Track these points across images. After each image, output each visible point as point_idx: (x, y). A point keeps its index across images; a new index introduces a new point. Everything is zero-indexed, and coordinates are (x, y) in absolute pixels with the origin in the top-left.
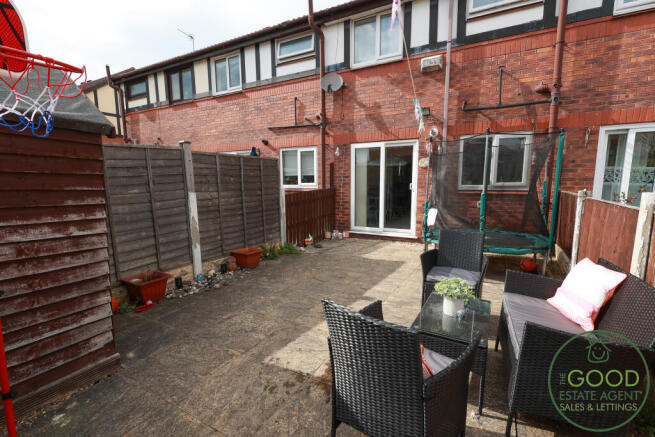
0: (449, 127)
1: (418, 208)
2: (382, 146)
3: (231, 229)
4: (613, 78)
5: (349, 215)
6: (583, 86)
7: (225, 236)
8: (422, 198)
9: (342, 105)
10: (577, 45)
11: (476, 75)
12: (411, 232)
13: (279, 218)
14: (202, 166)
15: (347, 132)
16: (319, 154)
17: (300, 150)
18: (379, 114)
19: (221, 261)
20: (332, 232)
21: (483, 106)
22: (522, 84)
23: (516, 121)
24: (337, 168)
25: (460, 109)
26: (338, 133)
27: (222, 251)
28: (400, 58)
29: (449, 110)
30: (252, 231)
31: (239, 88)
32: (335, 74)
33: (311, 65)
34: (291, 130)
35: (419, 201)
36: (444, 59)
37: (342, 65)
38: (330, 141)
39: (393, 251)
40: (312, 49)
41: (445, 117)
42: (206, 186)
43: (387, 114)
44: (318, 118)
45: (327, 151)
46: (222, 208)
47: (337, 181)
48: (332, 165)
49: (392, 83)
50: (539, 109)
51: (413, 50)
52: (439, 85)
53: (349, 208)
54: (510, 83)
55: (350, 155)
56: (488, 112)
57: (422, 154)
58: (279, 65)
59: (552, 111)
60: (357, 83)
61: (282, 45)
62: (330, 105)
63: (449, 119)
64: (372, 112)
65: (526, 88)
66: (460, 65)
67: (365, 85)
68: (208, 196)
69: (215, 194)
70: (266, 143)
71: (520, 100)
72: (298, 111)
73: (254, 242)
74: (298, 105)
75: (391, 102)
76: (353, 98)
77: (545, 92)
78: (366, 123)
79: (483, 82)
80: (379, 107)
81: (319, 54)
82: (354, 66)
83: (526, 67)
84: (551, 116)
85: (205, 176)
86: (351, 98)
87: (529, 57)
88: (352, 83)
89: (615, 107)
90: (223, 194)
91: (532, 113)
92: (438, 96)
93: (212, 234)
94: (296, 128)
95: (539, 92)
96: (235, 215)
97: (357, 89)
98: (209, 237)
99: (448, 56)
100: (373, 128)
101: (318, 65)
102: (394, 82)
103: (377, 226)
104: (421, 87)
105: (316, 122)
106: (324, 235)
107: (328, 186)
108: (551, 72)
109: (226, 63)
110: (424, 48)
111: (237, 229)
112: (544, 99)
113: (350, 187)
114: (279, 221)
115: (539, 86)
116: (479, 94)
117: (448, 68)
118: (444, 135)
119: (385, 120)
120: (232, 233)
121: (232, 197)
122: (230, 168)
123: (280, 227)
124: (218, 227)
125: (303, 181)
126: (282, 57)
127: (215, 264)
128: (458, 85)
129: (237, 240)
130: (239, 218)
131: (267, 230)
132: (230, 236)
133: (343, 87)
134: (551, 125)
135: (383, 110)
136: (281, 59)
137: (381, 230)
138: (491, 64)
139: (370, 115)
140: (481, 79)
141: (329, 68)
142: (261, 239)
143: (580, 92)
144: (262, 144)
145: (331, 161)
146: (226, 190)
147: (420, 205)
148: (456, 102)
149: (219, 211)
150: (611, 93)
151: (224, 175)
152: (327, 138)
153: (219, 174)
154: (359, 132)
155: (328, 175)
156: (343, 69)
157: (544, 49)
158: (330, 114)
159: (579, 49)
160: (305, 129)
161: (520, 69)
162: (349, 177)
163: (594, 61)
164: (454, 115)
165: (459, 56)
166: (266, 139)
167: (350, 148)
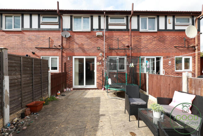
0: (105, 53)
1: (97, 78)
2: (84, 58)
3: (27, 94)
4: (141, 45)
5: (72, 82)
6: (135, 46)
7: (23, 98)
8: (98, 75)
9: (69, 43)
10: (134, 36)
11: (112, 40)
12: (95, 86)
13: (48, 85)
14: (13, 61)
15: (71, 52)
16: (59, 59)
17: (50, 57)
18: (83, 47)
19: (20, 111)
20: (66, 89)
21: (114, 48)
22: (123, 44)
23: (122, 53)
24: (67, 64)
25: (108, 48)
26: (68, 52)
27: (21, 106)
28: (90, 31)
29: (105, 48)
30: (37, 93)
31: (20, 29)
32: (66, 31)
33: (57, 27)
34: (47, 49)
35: (97, 76)
36: (103, 34)
37: (69, 29)
38: (64, 55)
39: (93, 93)
40: (57, 21)
41: (104, 50)
42: (14, 72)
43: (86, 47)
44: (60, 46)
45: (63, 58)
46: (23, 83)
47: (67, 69)
48: (65, 63)
49: (87, 38)
50: (127, 51)
51: (94, 29)
52: (102, 41)
53: (72, 79)
54: (120, 43)
55: (72, 60)
56: (115, 50)
57: (98, 61)
58: (42, 24)
59: (130, 51)
60: (75, 36)
61: (43, 17)
62: (64, 42)
63: (105, 51)
64: (80, 46)
65: (124, 45)
66: (107, 36)
67: (78, 37)
68: (15, 77)
69: (19, 76)
70: (34, 53)
71: (123, 48)
72: (50, 43)
73: (37, 98)
74: (50, 40)
75: (87, 44)
76: (74, 41)
77: (128, 47)
78: (78, 50)
79: (114, 42)
80: (83, 45)
81: (60, 24)
82: (74, 30)
83: (124, 40)
84: (130, 53)
85: (14, 67)
86: (73, 40)
87: (124, 37)
88: (73, 36)
89: (142, 52)
90: (23, 76)
91: (125, 51)
92: (102, 44)
93: (16, 97)
94: (49, 49)
95: (127, 46)
96: (28, 86)
97: (75, 38)
98: (14, 100)
99: (104, 33)
100: (81, 51)
101: (60, 27)
102: (88, 38)
103: (83, 85)
104: (97, 41)
105: (59, 47)
106: (63, 90)
107: (64, 71)
108: (129, 42)
109: (13, 18)
110: (97, 29)
111: (29, 93)
112: (128, 48)
113: (72, 71)
114: (48, 87)
115: (127, 45)
116: (113, 45)
117: (104, 36)
118: (104, 55)
119: (85, 49)
120: (26, 95)
121: (28, 77)
122: (27, 63)
123: (48, 89)
124: (20, 93)
125: (52, 69)
126: (43, 21)
127: (17, 114)
128: (107, 42)
129: (29, 99)
130: (31, 87)
131: (43, 91)
132: (26, 97)
133: (70, 37)
134: (130, 55)
135: (84, 46)
136: (42, 22)
137: (85, 86)
138: (115, 37)
139: (80, 47)
140: (113, 41)
141: (64, 29)
142: (40, 96)
143: (135, 48)
144: (32, 54)
145: (65, 62)
146: (25, 74)
147: (98, 77)
148: (107, 46)
149: (21, 85)
150: (141, 49)
151: (24, 66)
152: (63, 54)
153: (22, 66)
154: (76, 52)
155: (63, 67)
156: (70, 31)
157: (127, 36)
158: (64, 45)
159: (134, 37)
160: (54, 50)
161: (122, 40)
162: (72, 68)
163: (137, 41)
164: (106, 50)
165: (107, 34)
166: (34, 52)
167: (72, 57)
